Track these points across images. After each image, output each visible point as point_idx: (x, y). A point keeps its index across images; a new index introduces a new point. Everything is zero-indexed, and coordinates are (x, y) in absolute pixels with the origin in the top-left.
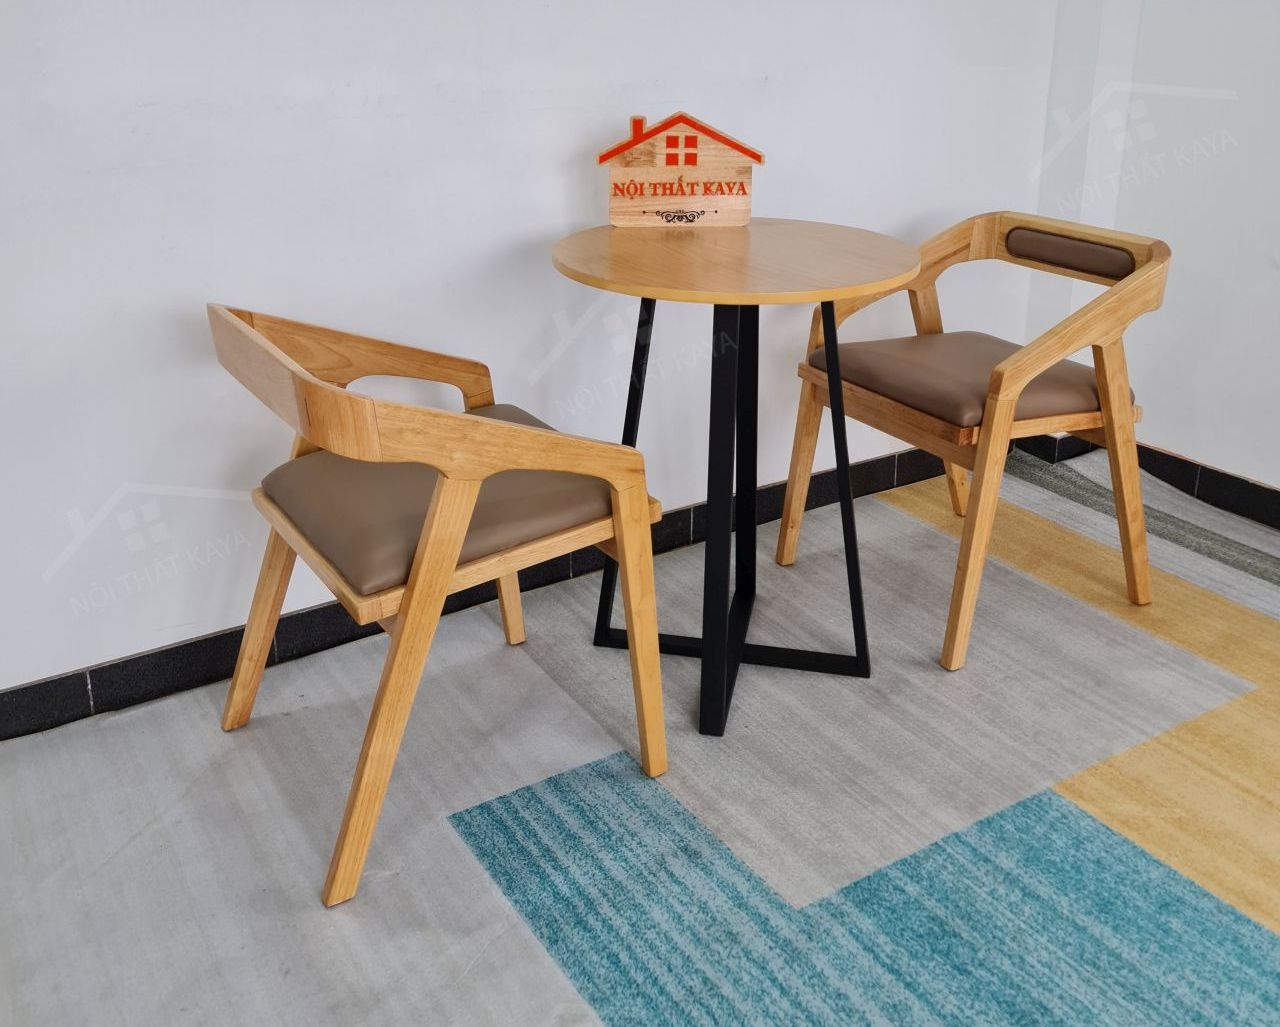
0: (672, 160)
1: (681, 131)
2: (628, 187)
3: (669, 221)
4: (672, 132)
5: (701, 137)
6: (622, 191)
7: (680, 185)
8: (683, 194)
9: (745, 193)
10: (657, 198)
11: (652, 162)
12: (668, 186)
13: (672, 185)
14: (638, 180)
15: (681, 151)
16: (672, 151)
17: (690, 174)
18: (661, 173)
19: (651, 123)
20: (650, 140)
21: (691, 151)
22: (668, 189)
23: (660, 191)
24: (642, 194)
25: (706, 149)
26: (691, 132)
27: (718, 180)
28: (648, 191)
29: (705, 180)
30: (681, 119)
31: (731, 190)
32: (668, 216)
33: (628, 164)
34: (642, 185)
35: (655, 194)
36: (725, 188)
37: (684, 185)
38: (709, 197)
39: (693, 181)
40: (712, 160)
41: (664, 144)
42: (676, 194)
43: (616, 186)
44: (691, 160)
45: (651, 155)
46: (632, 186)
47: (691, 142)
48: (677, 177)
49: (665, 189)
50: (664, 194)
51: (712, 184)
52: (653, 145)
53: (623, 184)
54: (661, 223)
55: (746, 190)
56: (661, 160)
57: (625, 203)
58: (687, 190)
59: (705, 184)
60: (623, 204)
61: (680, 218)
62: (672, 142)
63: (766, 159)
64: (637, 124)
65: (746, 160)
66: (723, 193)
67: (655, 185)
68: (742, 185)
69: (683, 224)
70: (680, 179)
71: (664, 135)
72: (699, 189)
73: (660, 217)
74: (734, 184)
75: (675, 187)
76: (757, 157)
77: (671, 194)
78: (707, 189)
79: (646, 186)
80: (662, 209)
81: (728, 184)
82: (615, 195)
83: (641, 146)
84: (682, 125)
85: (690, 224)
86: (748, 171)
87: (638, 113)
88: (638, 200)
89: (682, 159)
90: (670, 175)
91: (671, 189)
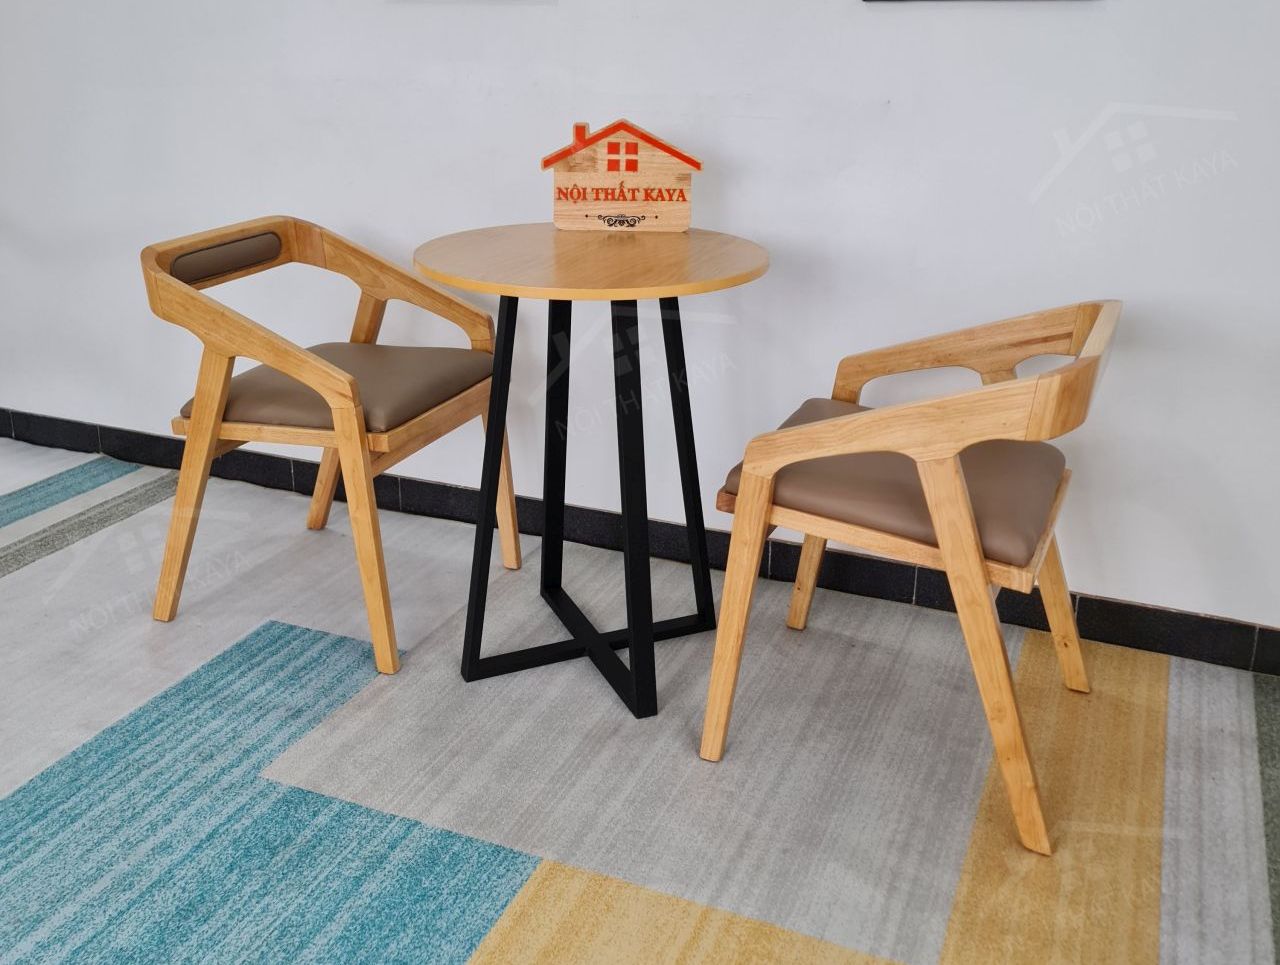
0: (613, 166)
1: (622, 138)
2: (572, 192)
3: (611, 225)
4: (612, 139)
5: (641, 144)
6: (565, 195)
7: (622, 191)
8: (625, 199)
9: (684, 200)
10: (599, 202)
11: (594, 167)
12: (610, 191)
13: (613, 190)
14: (581, 185)
15: (623, 157)
16: (614, 157)
17: (631, 180)
18: (601, 178)
19: (594, 129)
20: (593, 147)
21: (632, 157)
22: (610, 195)
23: (602, 196)
24: (585, 198)
25: (647, 156)
26: (632, 139)
27: (659, 186)
28: (591, 195)
29: (645, 186)
30: (622, 126)
31: (671, 196)
32: (611, 222)
33: (571, 169)
34: (584, 190)
35: (597, 199)
36: (665, 194)
37: (625, 190)
38: (651, 203)
39: (634, 187)
40: (654, 169)
41: (606, 150)
42: (618, 200)
43: (561, 191)
44: (632, 166)
45: (593, 160)
46: (575, 191)
47: (632, 149)
48: (618, 183)
49: (607, 194)
50: (606, 199)
51: (652, 190)
52: (595, 151)
53: (567, 189)
54: (605, 227)
55: (686, 196)
56: (603, 165)
57: (567, 206)
58: (629, 196)
59: (646, 190)
61: (622, 223)
62: (613, 148)
63: (705, 166)
64: (580, 130)
65: (686, 168)
66: (663, 199)
67: (597, 190)
68: (681, 191)
69: (624, 228)
70: (621, 184)
71: (605, 141)
72: (640, 195)
73: (602, 221)
74: (674, 190)
75: (617, 192)
76: (696, 165)
77: (613, 199)
78: (648, 196)
79: (589, 190)
80: (604, 213)
81: (668, 191)
82: (560, 198)
83: (584, 152)
84: (623, 132)
85: (630, 229)
86: (686, 178)
87: (581, 120)
88: (581, 204)
89: (623, 165)
90: (611, 180)
91: (613, 193)
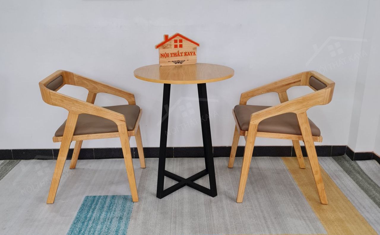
0: (176, 46)
1: (178, 38)
2: (165, 54)
3: (176, 64)
4: (175, 39)
5: (183, 40)
6: (163, 56)
7: (178, 54)
8: (179, 56)
9: (195, 55)
10: (172, 57)
11: (170, 47)
12: (175, 54)
13: (176, 53)
14: (167, 53)
15: (178, 44)
16: (176, 44)
17: (181, 50)
18: (172, 50)
19: (170, 36)
20: (170, 41)
21: (181, 44)
22: (175, 55)
23: (173, 55)
24: (168, 56)
25: (185, 43)
26: (181, 38)
27: (188, 51)
28: (170, 55)
29: (185, 52)
30: (178, 35)
31: (191, 54)
32: (176, 62)
33: (164, 48)
34: (168, 54)
35: (172, 56)
36: (190, 54)
37: (179, 53)
38: (186, 56)
39: (182, 52)
40: (187, 47)
41: (174, 42)
42: (177, 56)
43: (161, 55)
44: (181, 46)
45: (170, 45)
46: (166, 54)
47: (181, 41)
48: (177, 51)
49: (174, 55)
50: (174, 56)
51: (186, 53)
52: (171, 42)
53: (163, 54)
54: (174, 64)
55: (196, 54)
56: (173, 46)
57: (164, 59)
58: (180, 55)
59: (185, 53)
60: (163, 60)
61: (179, 63)
62: (176, 41)
63: (200, 45)
64: (166, 37)
65: (195, 46)
66: (189, 55)
67: (172, 54)
68: (194, 53)
69: (179, 64)
70: (178, 52)
71: (173, 40)
72: (183, 54)
73: (173, 63)
74: (192, 52)
75: (177, 54)
76: (198, 45)
77: (176, 56)
78: (185, 55)
79: (169, 54)
80: (174, 60)
81: (191, 52)
82: (161, 57)
83: (168, 43)
84: (178, 37)
85: (181, 64)
86: (195, 49)
87: (166, 34)
88: (167, 58)
89: (178, 46)
90: (175, 51)
91: (176, 54)
